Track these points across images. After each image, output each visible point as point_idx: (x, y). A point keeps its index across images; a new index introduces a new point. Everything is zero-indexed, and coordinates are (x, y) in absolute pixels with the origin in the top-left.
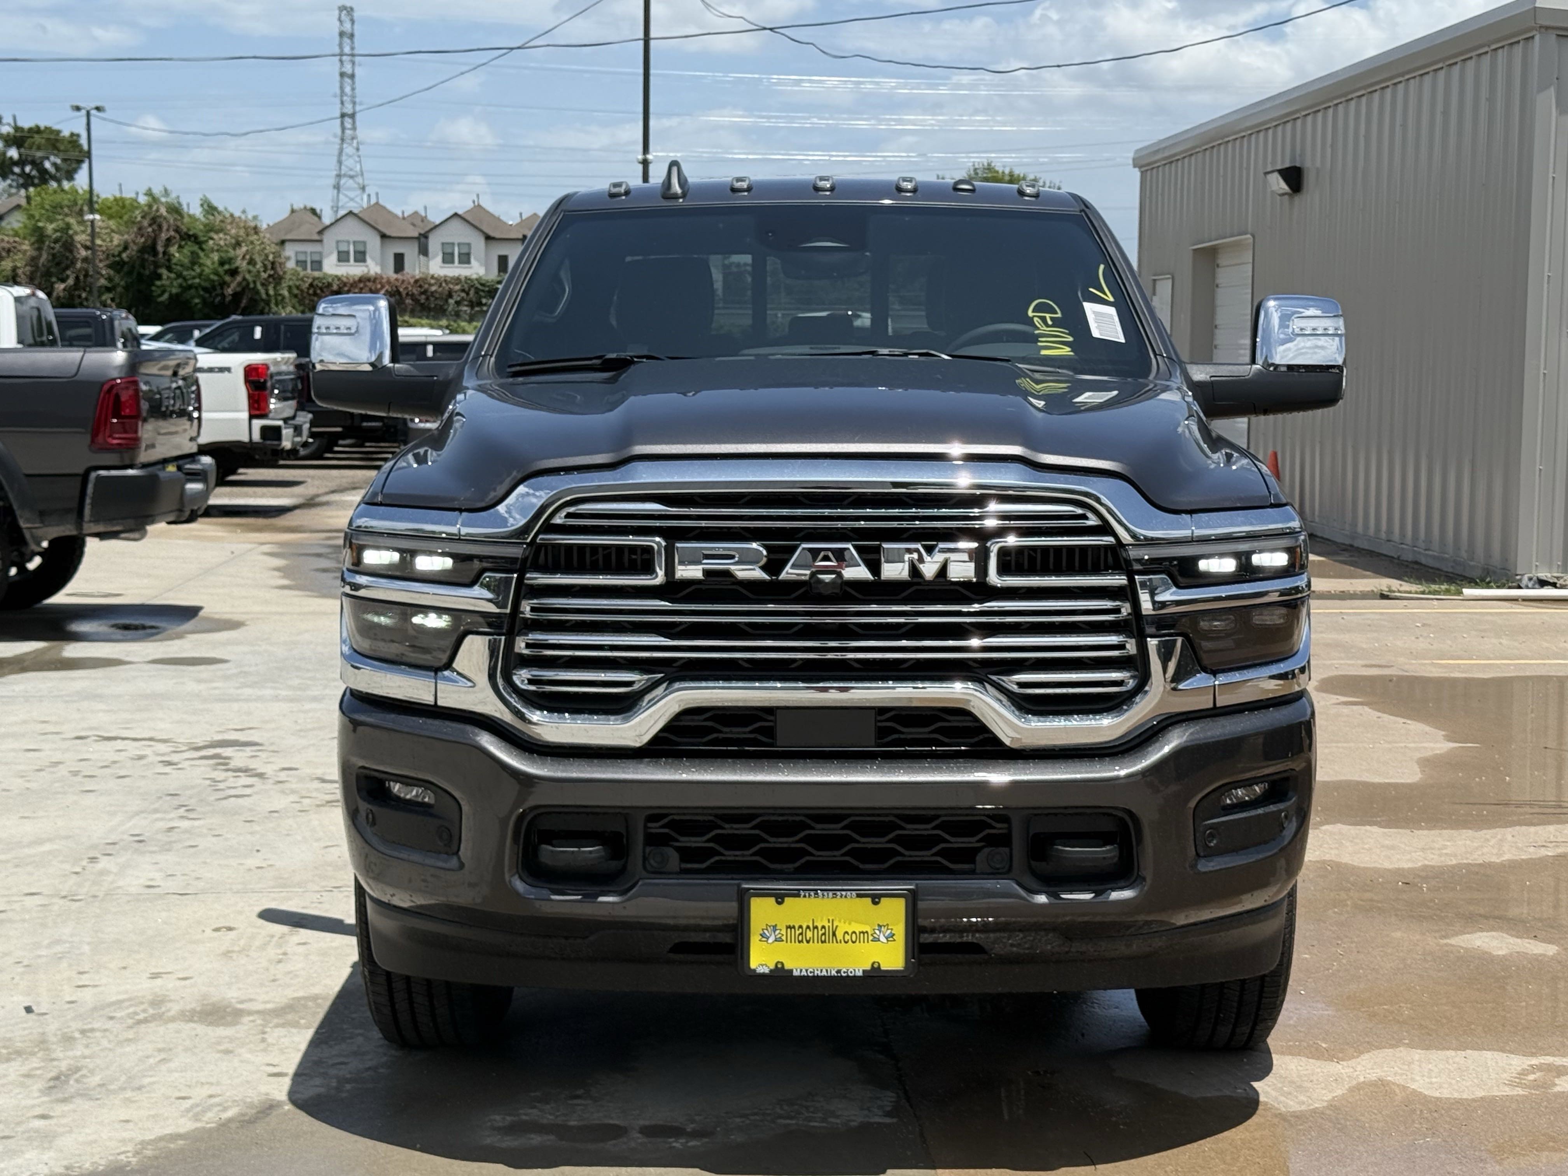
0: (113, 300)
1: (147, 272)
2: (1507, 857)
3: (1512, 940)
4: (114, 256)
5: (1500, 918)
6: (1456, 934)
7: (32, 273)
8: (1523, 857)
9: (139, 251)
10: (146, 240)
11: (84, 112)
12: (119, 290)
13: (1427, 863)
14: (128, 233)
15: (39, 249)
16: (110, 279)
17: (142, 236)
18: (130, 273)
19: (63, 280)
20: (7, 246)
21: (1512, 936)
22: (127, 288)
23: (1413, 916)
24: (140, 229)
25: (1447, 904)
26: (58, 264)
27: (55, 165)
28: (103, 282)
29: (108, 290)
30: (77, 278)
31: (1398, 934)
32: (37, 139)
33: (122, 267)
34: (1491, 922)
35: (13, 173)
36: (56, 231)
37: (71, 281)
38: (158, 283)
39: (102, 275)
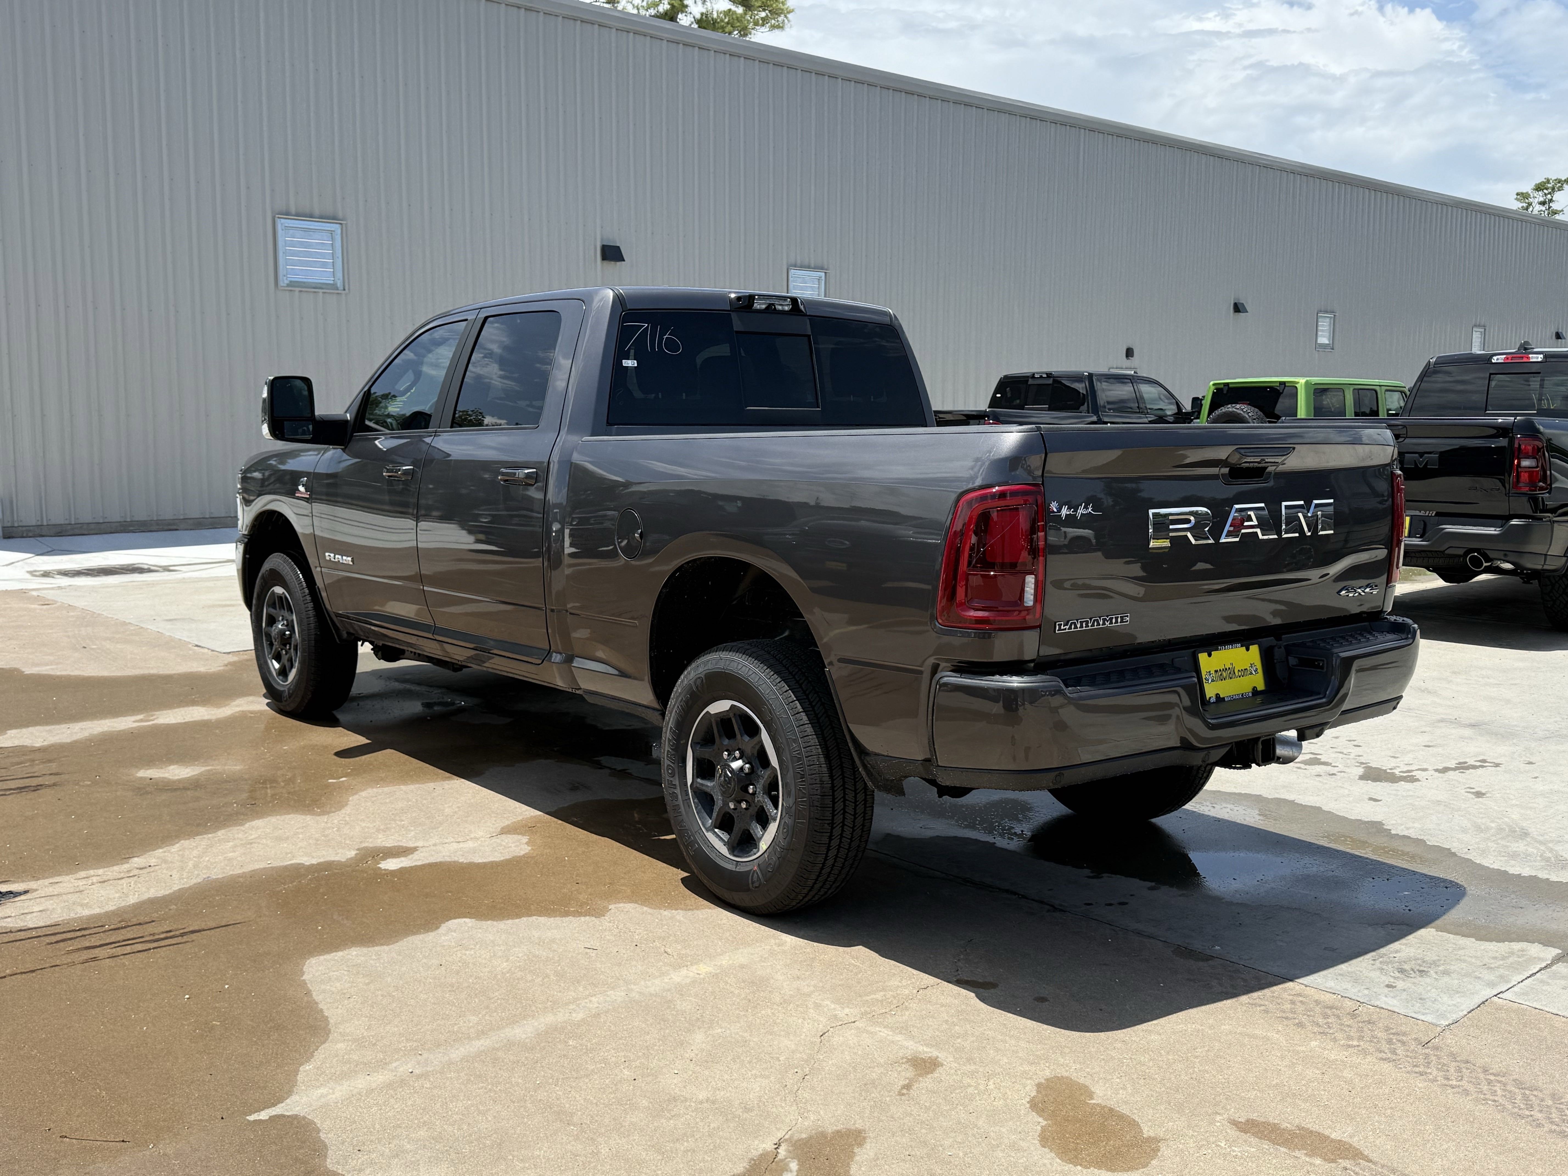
2: (175, 848)
3: (166, 775)
5: (176, 790)
6: (201, 774)
8: (161, 850)
13: (242, 828)
21: (165, 778)
23: (235, 781)
25: (215, 794)
31: (238, 768)
34: (181, 786)
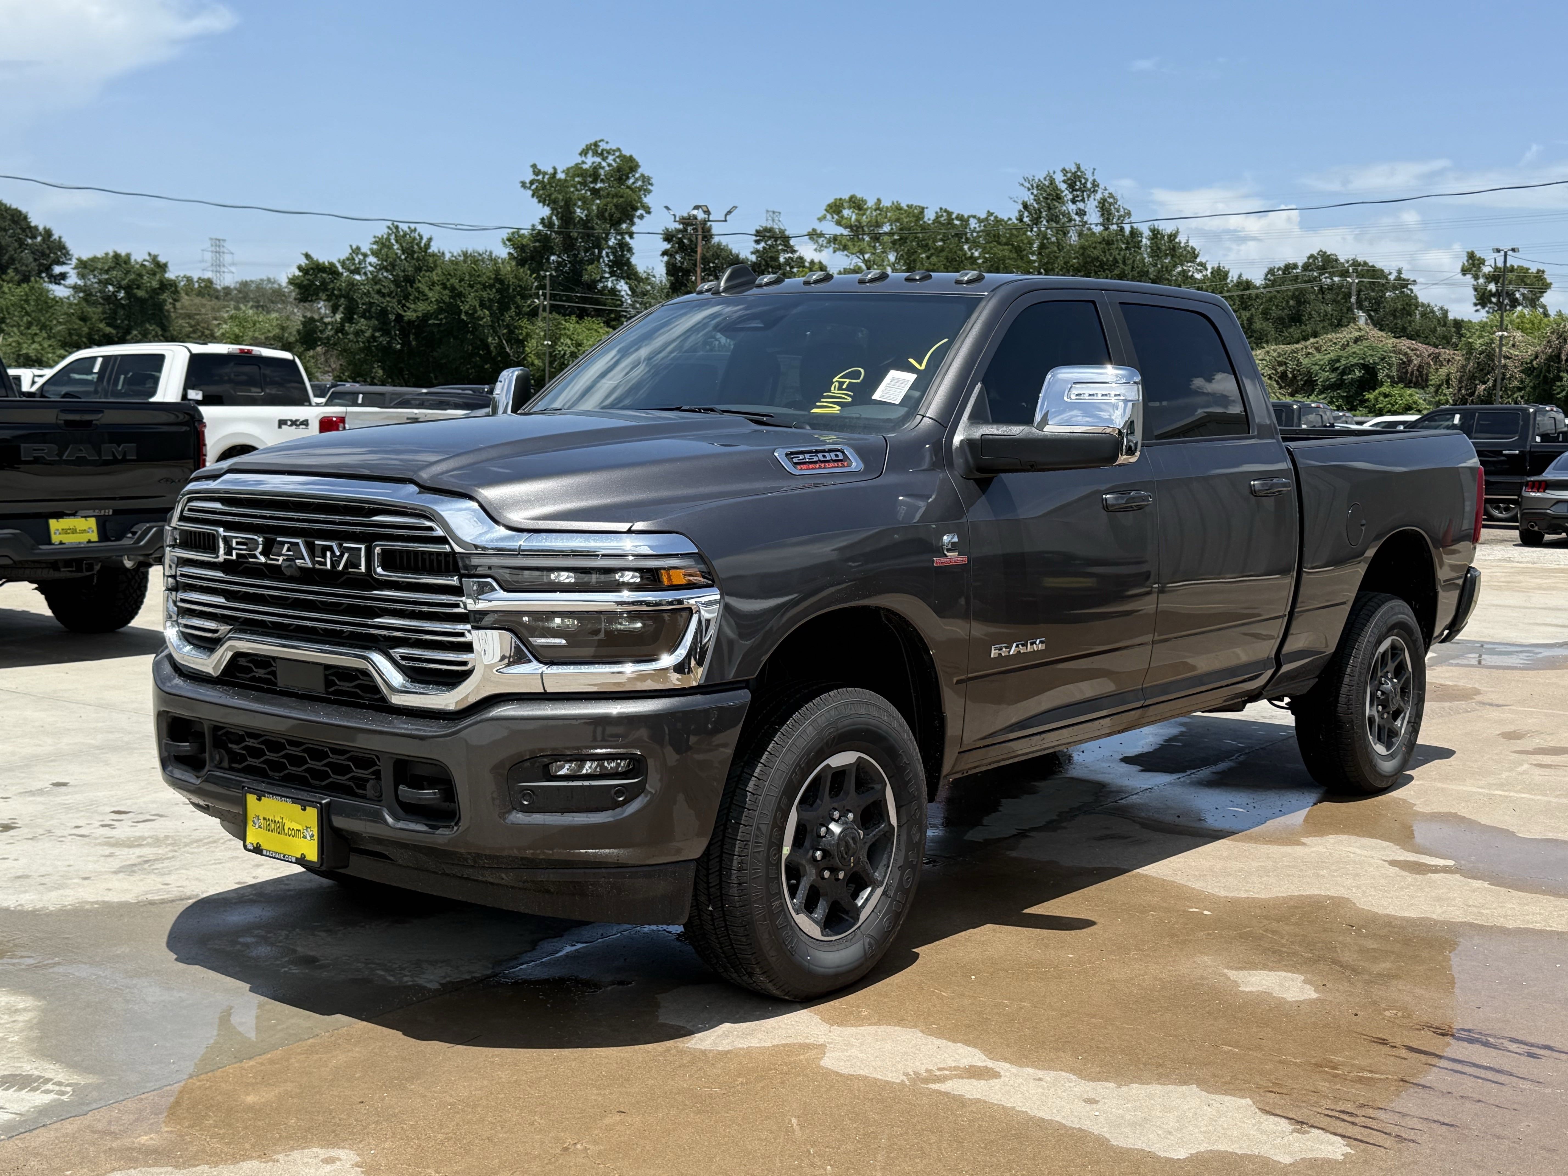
0: (1522, 397)
1: (1551, 376)
4: (1527, 363)
7: (1461, 377)
9: (1546, 359)
10: (1553, 351)
11: (1502, 253)
12: (1528, 389)
14: (1539, 345)
15: (1468, 359)
16: (1522, 382)
17: (1550, 347)
18: (1538, 376)
19: (1484, 383)
20: (1448, 357)
22: (1534, 388)
24: (1549, 342)
26: (1482, 370)
27: (1523, 294)
28: (1516, 383)
29: (1520, 389)
30: (1495, 381)
32: (1510, 276)
33: (1533, 372)
35: (1491, 302)
36: (1482, 345)
37: (1490, 383)
38: (1559, 384)
39: (1516, 378)
